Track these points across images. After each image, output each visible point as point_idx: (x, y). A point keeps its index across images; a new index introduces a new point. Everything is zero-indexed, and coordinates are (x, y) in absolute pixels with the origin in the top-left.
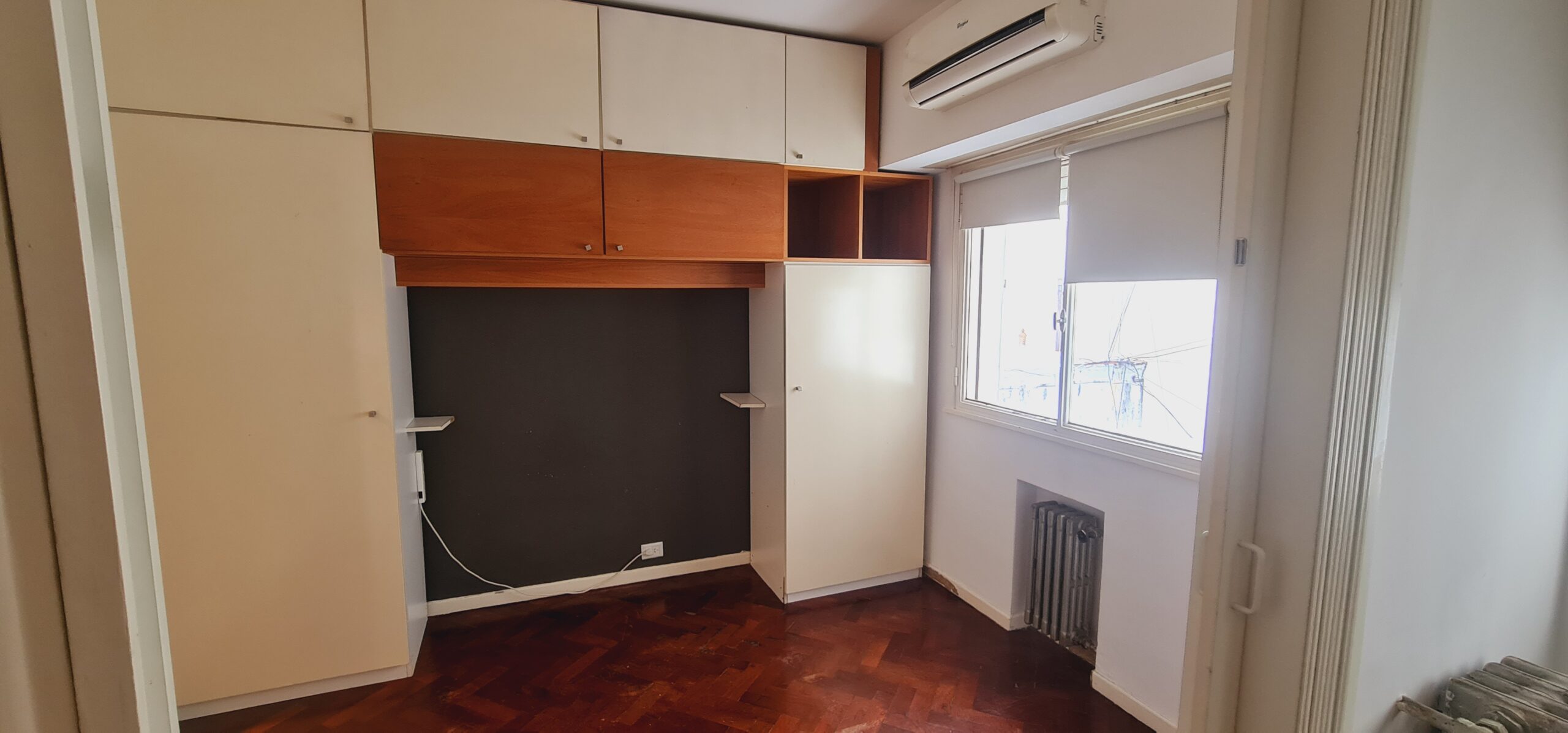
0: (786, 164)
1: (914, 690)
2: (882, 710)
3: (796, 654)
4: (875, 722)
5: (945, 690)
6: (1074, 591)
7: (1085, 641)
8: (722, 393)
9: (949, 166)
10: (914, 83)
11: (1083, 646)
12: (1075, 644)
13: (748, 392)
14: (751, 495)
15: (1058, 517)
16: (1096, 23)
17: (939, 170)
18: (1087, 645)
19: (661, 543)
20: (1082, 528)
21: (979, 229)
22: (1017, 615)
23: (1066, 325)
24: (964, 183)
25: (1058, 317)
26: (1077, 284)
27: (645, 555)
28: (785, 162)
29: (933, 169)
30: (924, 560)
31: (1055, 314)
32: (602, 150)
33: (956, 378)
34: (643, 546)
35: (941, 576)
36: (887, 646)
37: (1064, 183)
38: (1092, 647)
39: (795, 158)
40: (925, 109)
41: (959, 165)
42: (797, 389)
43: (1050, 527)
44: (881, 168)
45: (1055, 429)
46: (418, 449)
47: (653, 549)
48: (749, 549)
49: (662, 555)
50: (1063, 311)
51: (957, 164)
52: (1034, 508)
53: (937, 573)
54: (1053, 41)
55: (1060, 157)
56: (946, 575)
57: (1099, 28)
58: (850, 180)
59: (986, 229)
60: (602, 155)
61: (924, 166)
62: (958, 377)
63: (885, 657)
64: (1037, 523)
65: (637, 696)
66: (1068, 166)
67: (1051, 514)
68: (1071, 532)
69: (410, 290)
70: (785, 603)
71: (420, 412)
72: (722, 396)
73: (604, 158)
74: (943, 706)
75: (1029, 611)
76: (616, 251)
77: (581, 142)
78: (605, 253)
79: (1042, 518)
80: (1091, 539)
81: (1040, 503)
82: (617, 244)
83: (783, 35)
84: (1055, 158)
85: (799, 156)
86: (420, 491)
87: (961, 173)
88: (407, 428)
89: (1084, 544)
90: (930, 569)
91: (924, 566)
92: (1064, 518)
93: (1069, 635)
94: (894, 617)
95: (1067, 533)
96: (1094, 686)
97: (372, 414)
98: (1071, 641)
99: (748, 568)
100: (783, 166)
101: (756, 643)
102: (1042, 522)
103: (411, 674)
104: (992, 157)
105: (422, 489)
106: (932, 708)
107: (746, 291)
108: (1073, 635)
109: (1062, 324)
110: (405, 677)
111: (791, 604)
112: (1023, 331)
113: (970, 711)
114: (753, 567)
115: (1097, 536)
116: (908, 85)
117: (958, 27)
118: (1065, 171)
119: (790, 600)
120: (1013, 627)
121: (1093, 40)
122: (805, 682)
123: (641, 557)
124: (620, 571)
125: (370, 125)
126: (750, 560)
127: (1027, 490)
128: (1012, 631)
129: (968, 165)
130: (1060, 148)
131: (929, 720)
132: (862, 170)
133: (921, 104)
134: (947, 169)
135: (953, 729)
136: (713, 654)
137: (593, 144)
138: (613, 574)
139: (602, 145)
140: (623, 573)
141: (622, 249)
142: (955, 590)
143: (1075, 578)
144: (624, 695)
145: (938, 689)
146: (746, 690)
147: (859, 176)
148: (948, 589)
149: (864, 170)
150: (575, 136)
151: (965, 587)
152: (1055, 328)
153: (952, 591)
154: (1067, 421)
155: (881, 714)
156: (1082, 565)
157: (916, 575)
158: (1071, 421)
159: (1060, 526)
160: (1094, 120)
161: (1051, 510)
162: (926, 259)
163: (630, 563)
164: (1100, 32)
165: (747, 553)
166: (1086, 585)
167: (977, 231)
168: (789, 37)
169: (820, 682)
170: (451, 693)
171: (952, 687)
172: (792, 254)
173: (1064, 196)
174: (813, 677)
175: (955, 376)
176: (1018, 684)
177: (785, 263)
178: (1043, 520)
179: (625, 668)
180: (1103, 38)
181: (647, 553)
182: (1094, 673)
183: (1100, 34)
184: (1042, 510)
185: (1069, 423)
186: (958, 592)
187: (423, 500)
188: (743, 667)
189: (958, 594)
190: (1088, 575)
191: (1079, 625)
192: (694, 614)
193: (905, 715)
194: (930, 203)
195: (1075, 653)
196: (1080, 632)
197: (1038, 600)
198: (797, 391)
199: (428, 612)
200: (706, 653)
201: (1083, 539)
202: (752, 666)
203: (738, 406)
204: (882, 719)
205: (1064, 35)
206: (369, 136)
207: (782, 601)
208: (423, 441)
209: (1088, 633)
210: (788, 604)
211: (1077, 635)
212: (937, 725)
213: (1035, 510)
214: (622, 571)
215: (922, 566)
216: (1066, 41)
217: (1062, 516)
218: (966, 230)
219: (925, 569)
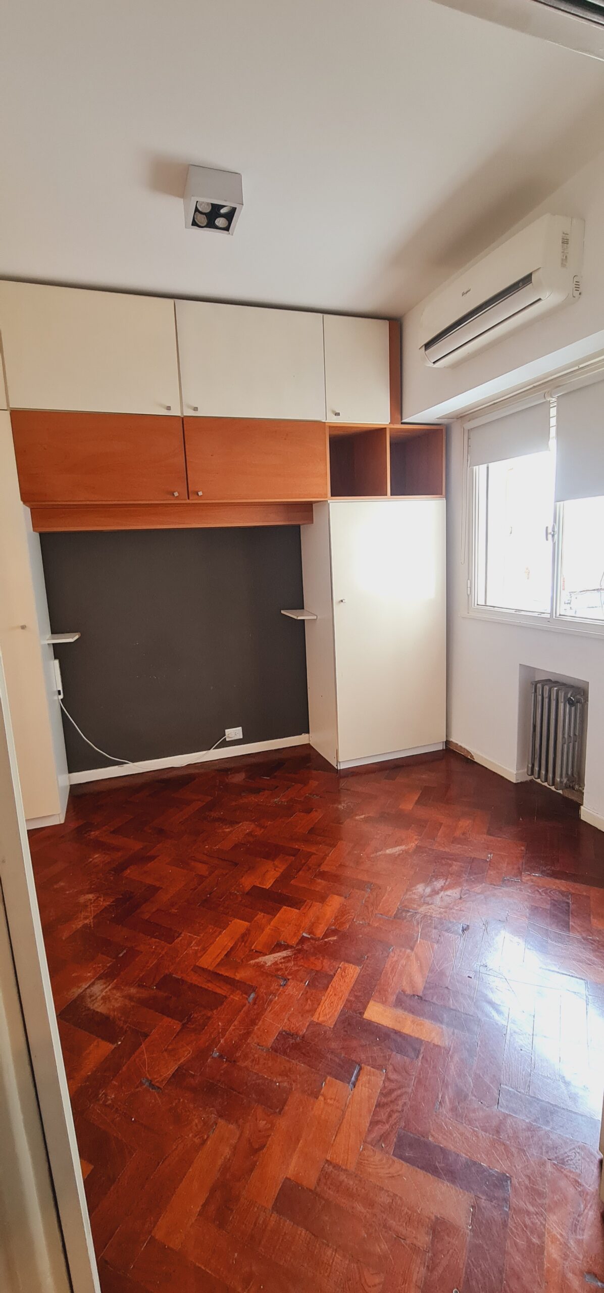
0: (327, 421)
1: (441, 824)
2: (417, 837)
3: (349, 802)
4: (412, 844)
5: (465, 823)
6: (565, 746)
7: (575, 784)
8: (283, 609)
9: (459, 416)
10: (428, 346)
11: (573, 789)
12: (567, 788)
13: (303, 609)
14: (308, 689)
15: (552, 689)
16: (574, 282)
17: (450, 421)
18: (577, 787)
19: (240, 728)
20: (571, 696)
21: (485, 466)
22: (520, 771)
23: (556, 536)
24: (471, 429)
25: (550, 530)
26: (565, 502)
27: (229, 737)
28: (326, 420)
29: (446, 420)
30: (447, 736)
31: (547, 527)
32: (183, 416)
33: (469, 589)
34: (226, 731)
35: (461, 746)
36: (419, 795)
37: (553, 422)
38: (580, 788)
39: (334, 416)
40: (437, 367)
41: (468, 414)
42: (342, 601)
43: (546, 698)
44: (403, 421)
45: (548, 620)
46: (55, 658)
47: (234, 733)
48: (308, 732)
49: (241, 737)
50: (554, 525)
51: (466, 413)
52: (533, 684)
53: (457, 744)
54: (540, 299)
55: (548, 400)
56: (464, 746)
57: (577, 286)
58: (379, 432)
59: (491, 465)
60: (183, 420)
61: (438, 417)
62: (470, 588)
63: (418, 802)
64: (536, 697)
65: (230, 832)
66: (556, 408)
67: (547, 688)
68: (562, 700)
69: (42, 535)
70: (339, 769)
71: (55, 630)
72: (283, 612)
73: (184, 423)
74: (464, 834)
75: (530, 766)
76: (196, 496)
77: (166, 411)
78: (189, 499)
79: (539, 691)
80: (579, 704)
81: (538, 681)
82: (197, 490)
83: (320, 315)
84: (545, 400)
85: (337, 414)
86: (59, 689)
87: (469, 421)
88: (47, 640)
89: (573, 708)
90: (452, 741)
91: (446, 740)
92: (556, 690)
93: (562, 780)
94: (424, 776)
95: (560, 701)
96: (583, 818)
97: (23, 627)
98: (564, 785)
99: (308, 746)
100: (325, 423)
101: (317, 795)
102: (539, 695)
103: (62, 821)
104: (494, 405)
105: (60, 688)
106: (455, 835)
107: (299, 527)
108: (565, 780)
109: (553, 536)
110: (59, 823)
111: (343, 769)
112: (527, 569)
113: (485, 836)
114: (312, 745)
115: (583, 701)
116: (424, 348)
117: (463, 295)
118: (553, 412)
119: (342, 767)
120: (518, 780)
121: (572, 296)
122: (357, 820)
123: (225, 739)
124: (209, 749)
125: (8, 405)
126: (310, 741)
127: (526, 670)
128: (518, 783)
129: (475, 413)
130: (548, 392)
131: (453, 842)
132: (388, 423)
133: (434, 363)
134: (457, 418)
135: (472, 848)
136: (286, 804)
137: (176, 412)
138: (204, 752)
139: (182, 413)
140: (212, 751)
141: (202, 494)
142: (472, 756)
143: (566, 736)
144: (220, 831)
145: (460, 822)
146: (312, 826)
147: (386, 428)
148: (466, 756)
149: (390, 423)
150: (161, 405)
151: (478, 753)
152: (547, 540)
153: (469, 757)
154: (558, 614)
155: (416, 840)
156: (572, 727)
157: (440, 747)
158: (561, 614)
159: (554, 697)
160: (576, 366)
161: (546, 685)
162: (442, 494)
163: (216, 745)
164: (578, 289)
165: (307, 735)
166: (576, 741)
167: (483, 467)
168: (326, 316)
169: (366, 820)
170: (93, 833)
171: (470, 821)
172: (334, 494)
173: (553, 431)
174: (363, 816)
175: (467, 587)
176: (522, 818)
177: (329, 501)
178: (540, 693)
179: (219, 814)
180: (580, 294)
181: (230, 736)
182: (582, 807)
183: (578, 290)
184: (539, 685)
185: (560, 615)
186: (474, 757)
187: (61, 697)
188: (309, 811)
189: (474, 759)
190: (577, 734)
191: (570, 773)
192: (268, 778)
193: (434, 840)
194: (444, 448)
195: (567, 796)
196: (571, 778)
197: (537, 756)
198: (342, 603)
199: (70, 781)
200: (280, 803)
201: (571, 703)
202: (316, 811)
203: (295, 617)
204: (416, 843)
205: (548, 294)
206: (8, 413)
207: (336, 767)
208: (59, 651)
209: (576, 780)
210: (340, 770)
211: (568, 780)
212: (459, 846)
213: (534, 686)
214: (212, 750)
215: (445, 740)
216: (550, 299)
217: (555, 689)
218: (474, 467)
219: (447, 743)
